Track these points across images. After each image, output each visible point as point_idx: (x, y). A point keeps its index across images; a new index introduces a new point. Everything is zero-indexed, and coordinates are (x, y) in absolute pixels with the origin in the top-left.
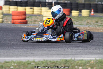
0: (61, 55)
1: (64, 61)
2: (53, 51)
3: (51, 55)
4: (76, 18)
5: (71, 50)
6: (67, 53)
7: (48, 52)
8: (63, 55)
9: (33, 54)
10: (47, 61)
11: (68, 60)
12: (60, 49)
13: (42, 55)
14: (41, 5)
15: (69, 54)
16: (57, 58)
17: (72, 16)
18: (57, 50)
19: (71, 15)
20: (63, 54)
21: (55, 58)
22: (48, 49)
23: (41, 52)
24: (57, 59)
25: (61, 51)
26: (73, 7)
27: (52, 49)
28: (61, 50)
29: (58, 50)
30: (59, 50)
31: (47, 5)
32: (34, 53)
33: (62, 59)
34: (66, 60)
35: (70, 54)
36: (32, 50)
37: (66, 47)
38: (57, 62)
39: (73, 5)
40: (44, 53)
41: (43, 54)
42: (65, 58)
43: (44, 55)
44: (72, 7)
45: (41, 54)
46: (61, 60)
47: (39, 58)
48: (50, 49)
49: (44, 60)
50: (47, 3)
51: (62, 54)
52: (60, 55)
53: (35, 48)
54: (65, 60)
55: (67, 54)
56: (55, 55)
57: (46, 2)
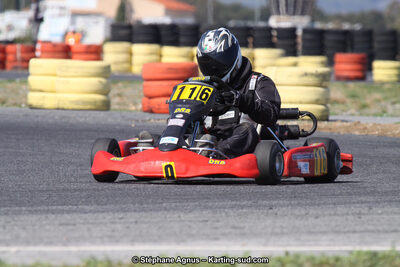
0: (351, 235)
1: (366, 257)
2: (317, 217)
3: (310, 233)
4: (390, 90)
5: (387, 213)
6: (370, 228)
7: (298, 223)
8: (357, 235)
9: (238, 231)
10: (297, 256)
11: (380, 255)
12: (341, 209)
13: (277, 234)
14: (250, 40)
15: (379, 231)
16: (334, 245)
17: (372, 82)
18: (330, 215)
19: (369, 78)
20: (358, 228)
21: (329, 245)
22: (297, 212)
23: (269, 222)
24: (336, 248)
25: (347, 220)
26: (376, 45)
27: (312, 211)
28: (348, 214)
29: (335, 214)
30: (338, 215)
31: (275, 40)
32: (242, 225)
33: (358, 248)
34: (374, 254)
35: (386, 232)
36: (232, 214)
37: (362, 203)
38: (337, 259)
39: (377, 38)
40: (282, 227)
41: (278, 230)
42: (366, 244)
43: (283, 234)
44: (371, 47)
45: (269, 230)
46: (351, 252)
47: (265, 245)
48: (303, 212)
49: (287, 253)
50: (275, 33)
51: (354, 232)
52: (345, 233)
53: (242, 207)
54: (367, 253)
55: (373, 231)
56: (324, 233)
57: (270, 29)
